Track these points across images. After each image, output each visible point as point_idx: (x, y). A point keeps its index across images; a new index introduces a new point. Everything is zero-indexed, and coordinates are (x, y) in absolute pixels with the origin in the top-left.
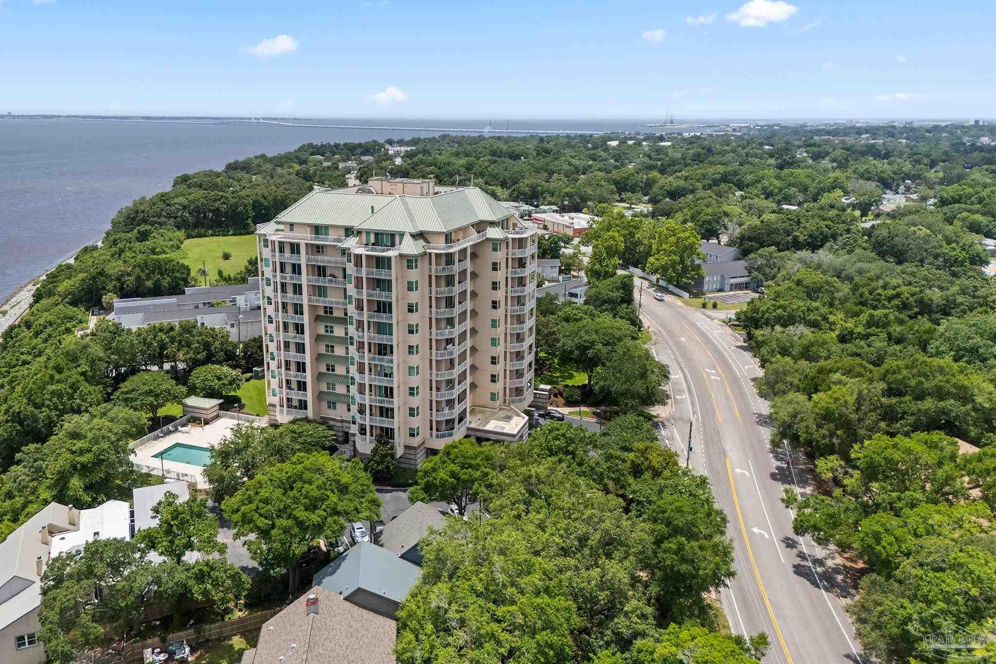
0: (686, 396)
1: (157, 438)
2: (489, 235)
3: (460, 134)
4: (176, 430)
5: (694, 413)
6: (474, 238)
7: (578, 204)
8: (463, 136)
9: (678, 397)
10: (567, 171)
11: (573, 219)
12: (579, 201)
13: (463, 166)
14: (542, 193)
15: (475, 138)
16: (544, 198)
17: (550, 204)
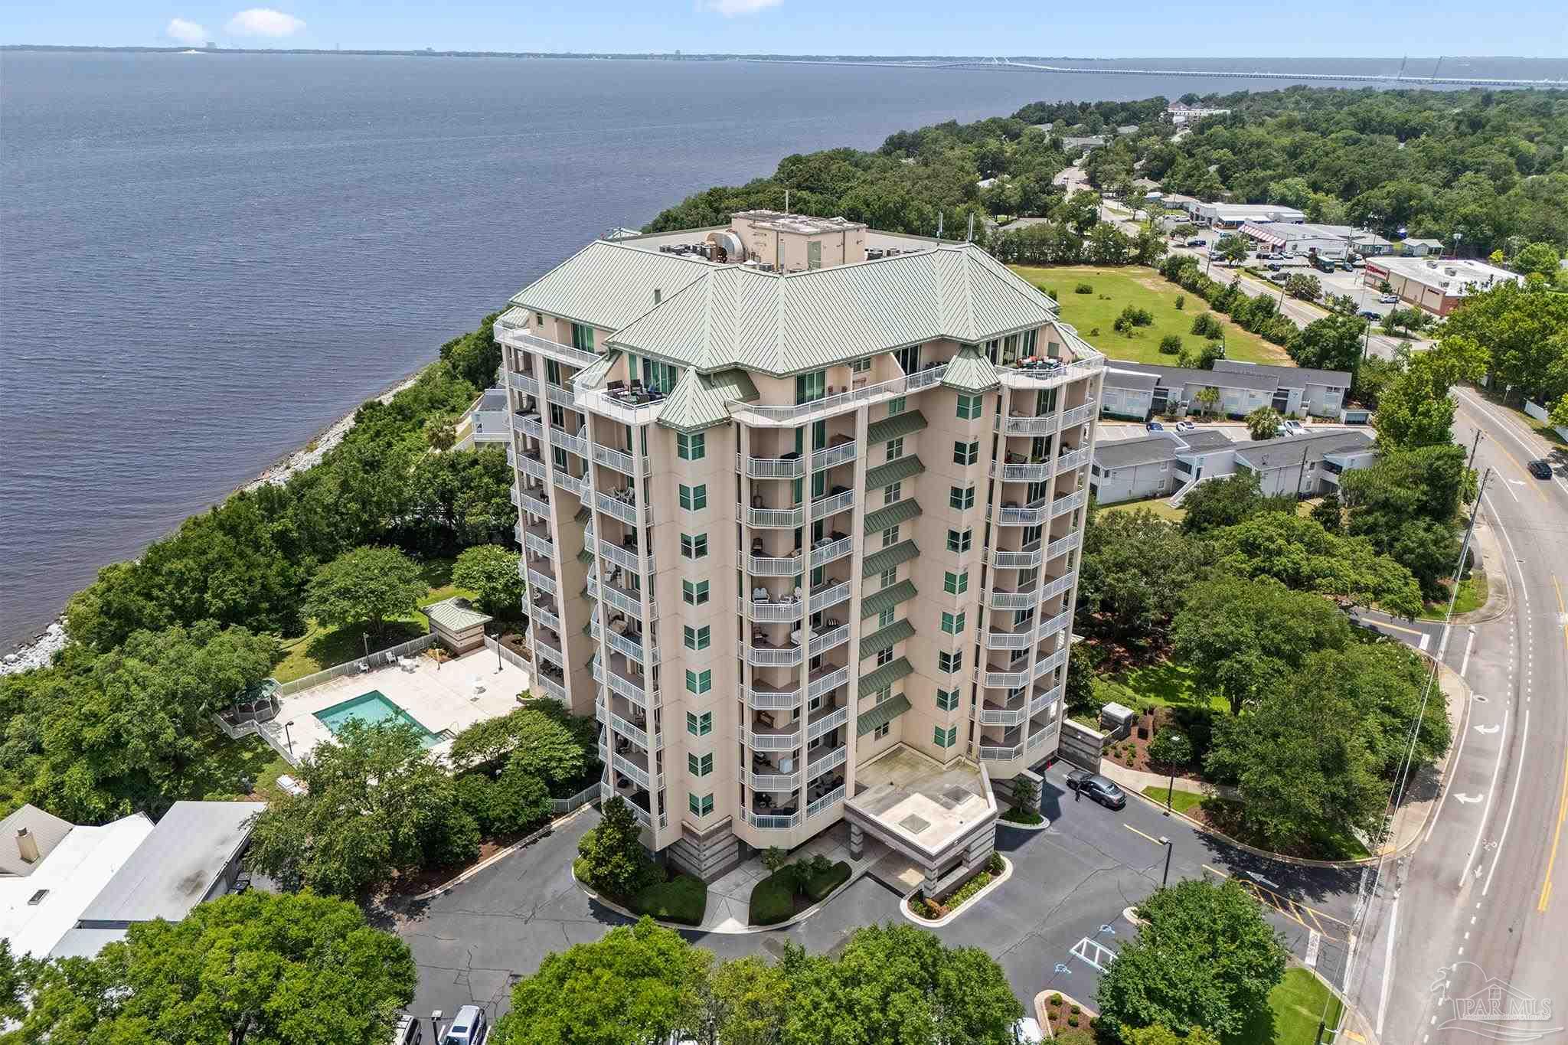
0: (1484, 800)
1: (354, 672)
2: (950, 378)
3: (1327, 85)
4: (394, 663)
5: (1483, 859)
6: (896, 384)
7: (1487, 239)
8: (1331, 90)
9: (1461, 797)
10: (1497, 167)
11: (1453, 274)
12: (1489, 233)
13: (1284, 149)
14: (1421, 210)
15: (1353, 93)
16: (1419, 223)
17: (1429, 235)
